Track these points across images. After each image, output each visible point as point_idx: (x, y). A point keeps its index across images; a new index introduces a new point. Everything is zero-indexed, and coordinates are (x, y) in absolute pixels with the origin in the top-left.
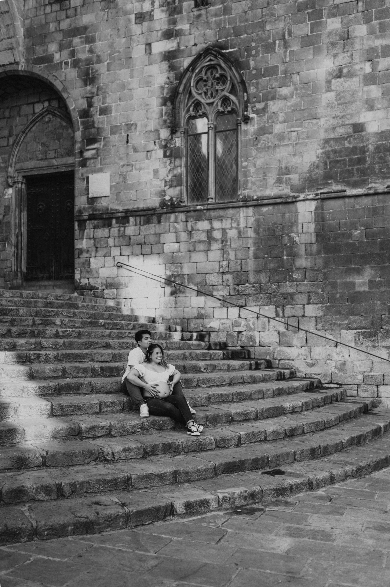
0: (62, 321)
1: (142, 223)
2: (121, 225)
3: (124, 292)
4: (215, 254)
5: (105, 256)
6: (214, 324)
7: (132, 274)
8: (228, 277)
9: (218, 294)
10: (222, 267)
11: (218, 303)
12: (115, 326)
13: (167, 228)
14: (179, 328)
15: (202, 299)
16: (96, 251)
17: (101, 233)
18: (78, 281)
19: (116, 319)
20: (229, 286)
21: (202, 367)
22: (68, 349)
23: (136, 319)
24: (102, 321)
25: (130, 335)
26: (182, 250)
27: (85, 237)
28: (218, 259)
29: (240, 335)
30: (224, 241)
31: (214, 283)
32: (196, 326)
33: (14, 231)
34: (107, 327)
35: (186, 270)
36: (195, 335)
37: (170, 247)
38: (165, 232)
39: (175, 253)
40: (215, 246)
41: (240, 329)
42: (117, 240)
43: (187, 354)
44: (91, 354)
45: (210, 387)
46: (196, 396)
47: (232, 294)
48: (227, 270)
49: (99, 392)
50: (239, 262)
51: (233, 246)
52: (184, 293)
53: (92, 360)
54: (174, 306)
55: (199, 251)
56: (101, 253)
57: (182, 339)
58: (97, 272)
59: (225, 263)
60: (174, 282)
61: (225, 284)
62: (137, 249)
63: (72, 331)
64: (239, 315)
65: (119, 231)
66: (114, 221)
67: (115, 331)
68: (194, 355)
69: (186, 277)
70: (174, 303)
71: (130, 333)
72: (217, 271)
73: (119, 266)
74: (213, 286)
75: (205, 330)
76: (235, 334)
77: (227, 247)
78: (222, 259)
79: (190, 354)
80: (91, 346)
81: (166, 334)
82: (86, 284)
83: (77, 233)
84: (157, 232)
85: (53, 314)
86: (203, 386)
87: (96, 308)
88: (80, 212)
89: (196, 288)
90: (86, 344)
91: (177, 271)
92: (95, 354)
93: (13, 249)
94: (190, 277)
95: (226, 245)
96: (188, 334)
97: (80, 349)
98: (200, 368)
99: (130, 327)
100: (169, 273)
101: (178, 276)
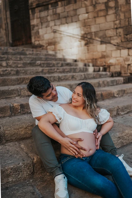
0: (7, 64)
1: (66, 5)
2: (54, 8)
3: (58, 47)
4: (111, 17)
5: (46, 27)
6: (112, 61)
7: (62, 35)
8: (120, 30)
9: (114, 42)
10: (116, 24)
11: (114, 48)
12: (48, 65)
13: (80, 4)
14: (91, 64)
15: (104, 46)
16: (42, 25)
17: (44, 14)
18: (34, 43)
19: (51, 61)
20: (120, 36)
21: (115, 93)
22: (2, 86)
23: (64, 60)
24: (39, 62)
25: (58, 71)
26: (90, 17)
27: (35, 17)
28: (113, 20)
29: (129, 67)
30: (116, 7)
31: (111, 36)
32: (101, 63)
33: (4, 22)
34: (42, 65)
35: (93, 29)
36: (101, 68)
37: (83, 16)
38: (80, 8)
39: (86, 20)
40: (111, 12)
41: (129, 63)
42: (52, 16)
43: (101, 82)
44: (17, 90)
45: (127, 113)
46: (124, 134)
47: (123, 40)
48: (119, 26)
49: (11, 141)
50: (127, 20)
51: (123, 10)
52: (92, 43)
53: (19, 95)
54: (87, 52)
55: (101, 16)
56: (44, 25)
57: (94, 71)
58: (43, 37)
59: (118, 22)
60: (87, 37)
61: (118, 35)
62: (64, 20)
63: (11, 70)
64: (128, 54)
65: (53, 11)
66: (50, 6)
67: (47, 68)
68: (106, 83)
69: (93, 33)
70: (86, 50)
71: (58, 69)
72: (113, 27)
73: (55, 32)
74: (110, 37)
75: (106, 65)
76: (126, 66)
77: (119, 11)
78: (115, 20)
79: (103, 82)
80: (23, 81)
81: (84, 68)
82: (38, 44)
83: (31, 16)
84: (75, 9)
85: (5, 59)
86: (122, 113)
87: (39, 55)
88: (32, 3)
89: (100, 40)
90: (18, 80)
91: (88, 31)
92: (21, 90)
93: (4, 31)
94: (96, 33)
95: (118, 10)
96: (97, 68)
97: (14, 85)
98: (114, 94)
99: (60, 65)
100: (83, 32)
101: (89, 33)
